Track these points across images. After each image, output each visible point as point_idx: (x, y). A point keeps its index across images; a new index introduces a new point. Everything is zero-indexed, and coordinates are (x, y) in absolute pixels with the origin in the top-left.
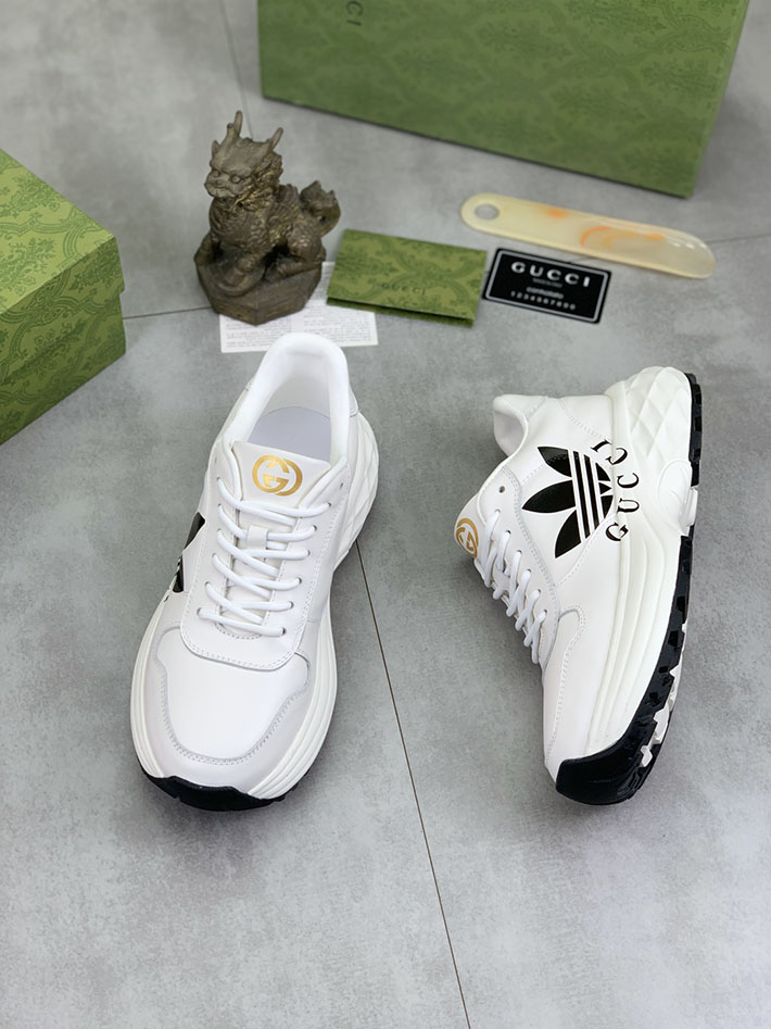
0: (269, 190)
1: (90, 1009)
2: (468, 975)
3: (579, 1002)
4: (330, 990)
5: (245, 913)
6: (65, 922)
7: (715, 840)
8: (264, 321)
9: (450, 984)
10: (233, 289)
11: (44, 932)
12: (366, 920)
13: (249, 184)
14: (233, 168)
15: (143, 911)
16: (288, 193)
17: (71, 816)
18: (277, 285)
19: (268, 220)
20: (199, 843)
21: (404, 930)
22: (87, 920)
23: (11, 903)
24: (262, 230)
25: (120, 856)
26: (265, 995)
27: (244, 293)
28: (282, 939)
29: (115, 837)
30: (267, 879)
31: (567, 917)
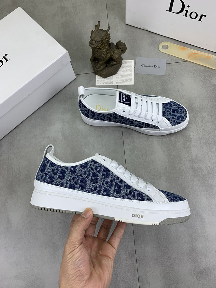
0: (107, 44)
1: (52, 254)
7: (204, 229)
8: (107, 77)
10: (98, 70)
11: (43, 234)
13: (101, 43)
14: (96, 39)
16: (111, 45)
18: (110, 68)
19: (106, 52)
24: (105, 55)
27: (101, 70)
31: (164, 245)
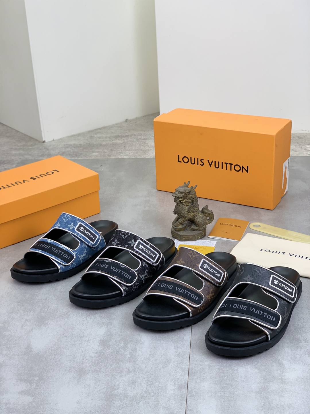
1: (76, 378)
2: (190, 390)
3: (223, 402)
4: (147, 385)
5: (129, 365)
6: (77, 359)
7: (283, 373)
9: (184, 391)
11: (70, 360)
12: (164, 373)
15: (100, 360)
17: (89, 338)
20: (122, 349)
21: (175, 376)
22: (83, 359)
23: (64, 353)
25: (99, 348)
26: (127, 383)
28: (137, 372)
29: (99, 344)
30: (138, 359)
31: (227, 382)
